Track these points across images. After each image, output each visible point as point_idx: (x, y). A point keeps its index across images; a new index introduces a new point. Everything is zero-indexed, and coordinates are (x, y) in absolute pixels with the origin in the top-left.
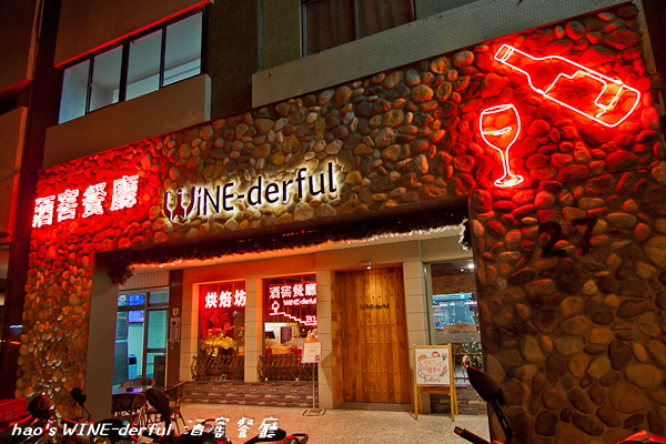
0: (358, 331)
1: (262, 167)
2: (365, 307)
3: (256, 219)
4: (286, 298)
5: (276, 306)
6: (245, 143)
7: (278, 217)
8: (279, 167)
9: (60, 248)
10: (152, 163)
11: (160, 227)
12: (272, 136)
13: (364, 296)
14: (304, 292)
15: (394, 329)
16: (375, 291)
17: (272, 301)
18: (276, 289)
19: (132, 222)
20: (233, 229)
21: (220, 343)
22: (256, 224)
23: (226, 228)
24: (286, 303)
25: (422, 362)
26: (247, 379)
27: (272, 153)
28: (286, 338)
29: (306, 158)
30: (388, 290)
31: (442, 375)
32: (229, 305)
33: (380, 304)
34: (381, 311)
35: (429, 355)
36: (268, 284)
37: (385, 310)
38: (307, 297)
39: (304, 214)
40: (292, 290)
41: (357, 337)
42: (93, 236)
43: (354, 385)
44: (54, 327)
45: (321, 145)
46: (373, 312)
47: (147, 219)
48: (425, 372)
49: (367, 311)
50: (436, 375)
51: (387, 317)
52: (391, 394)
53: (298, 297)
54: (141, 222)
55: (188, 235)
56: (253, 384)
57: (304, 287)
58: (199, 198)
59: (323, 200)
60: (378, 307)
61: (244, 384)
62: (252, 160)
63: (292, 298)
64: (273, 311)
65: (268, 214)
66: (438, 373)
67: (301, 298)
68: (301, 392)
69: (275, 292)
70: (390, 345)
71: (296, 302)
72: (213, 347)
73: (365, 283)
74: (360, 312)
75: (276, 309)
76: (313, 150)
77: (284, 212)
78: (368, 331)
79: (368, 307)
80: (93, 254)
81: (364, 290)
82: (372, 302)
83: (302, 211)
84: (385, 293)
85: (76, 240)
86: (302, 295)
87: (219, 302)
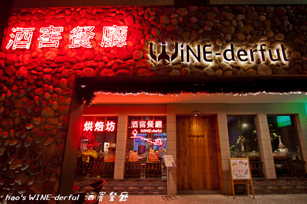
0: (186, 149)
1: (230, 39)
2: (190, 136)
3: (228, 69)
4: (142, 128)
5: (135, 132)
6: (214, 23)
7: (245, 71)
8: (242, 41)
9: (34, 69)
10: (135, 22)
11: (144, 65)
12: (234, 23)
13: (190, 130)
14: (154, 125)
15: (207, 149)
16: (196, 128)
17: (133, 129)
18: (136, 122)
19: (116, 58)
20: (211, 74)
21: (91, 153)
22: (229, 73)
23: (204, 73)
24: (142, 131)
25: (234, 167)
26: (115, 177)
27: (235, 32)
28: (142, 151)
29: (262, 40)
30: (203, 128)
31: (246, 173)
32: (102, 130)
33: (199, 135)
34: (199, 139)
35: (238, 163)
36: (131, 119)
37: (202, 138)
38: (156, 129)
39: (265, 72)
40: (146, 124)
41: (185, 153)
42: (73, 64)
43: (183, 180)
44: (21, 135)
45: (272, 34)
46: (195, 139)
47: (131, 58)
48: (237, 172)
49: (192, 138)
50: (242, 174)
51: (203, 142)
52: (205, 184)
53: (150, 128)
54: (125, 60)
55: (171, 74)
56: (121, 181)
57: (154, 122)
58: (182, 51)
59: (277, 65)
60: (198, 136)
61: (114, 180)
62: (222, 34)
63: (146, 128)
64: (133, 135)
65: (238, 68)
66: (243, 173)
67: (152, 129)
68: (154, 185)
69: (135, 124)
70: (204, 157)
71: (149, 131)
72: (86, 156)
73: (191, 123)
74: (188, 139)
75: (135, 134)
76: (266, 36)
77: (250, 68)
78: (192, 149)
79: (192, 136)
80: (73, 77)
81: (190, 127)
82: (194, 133)
83: (264, 69)
84: (201, 129)
85: (53, 65)
86: (153, 127)
87: (95, 128)
